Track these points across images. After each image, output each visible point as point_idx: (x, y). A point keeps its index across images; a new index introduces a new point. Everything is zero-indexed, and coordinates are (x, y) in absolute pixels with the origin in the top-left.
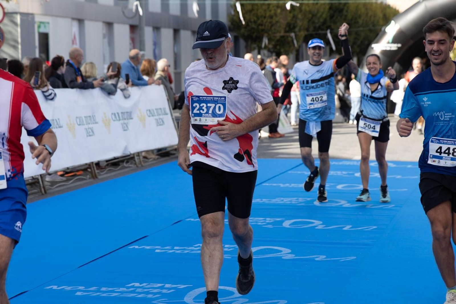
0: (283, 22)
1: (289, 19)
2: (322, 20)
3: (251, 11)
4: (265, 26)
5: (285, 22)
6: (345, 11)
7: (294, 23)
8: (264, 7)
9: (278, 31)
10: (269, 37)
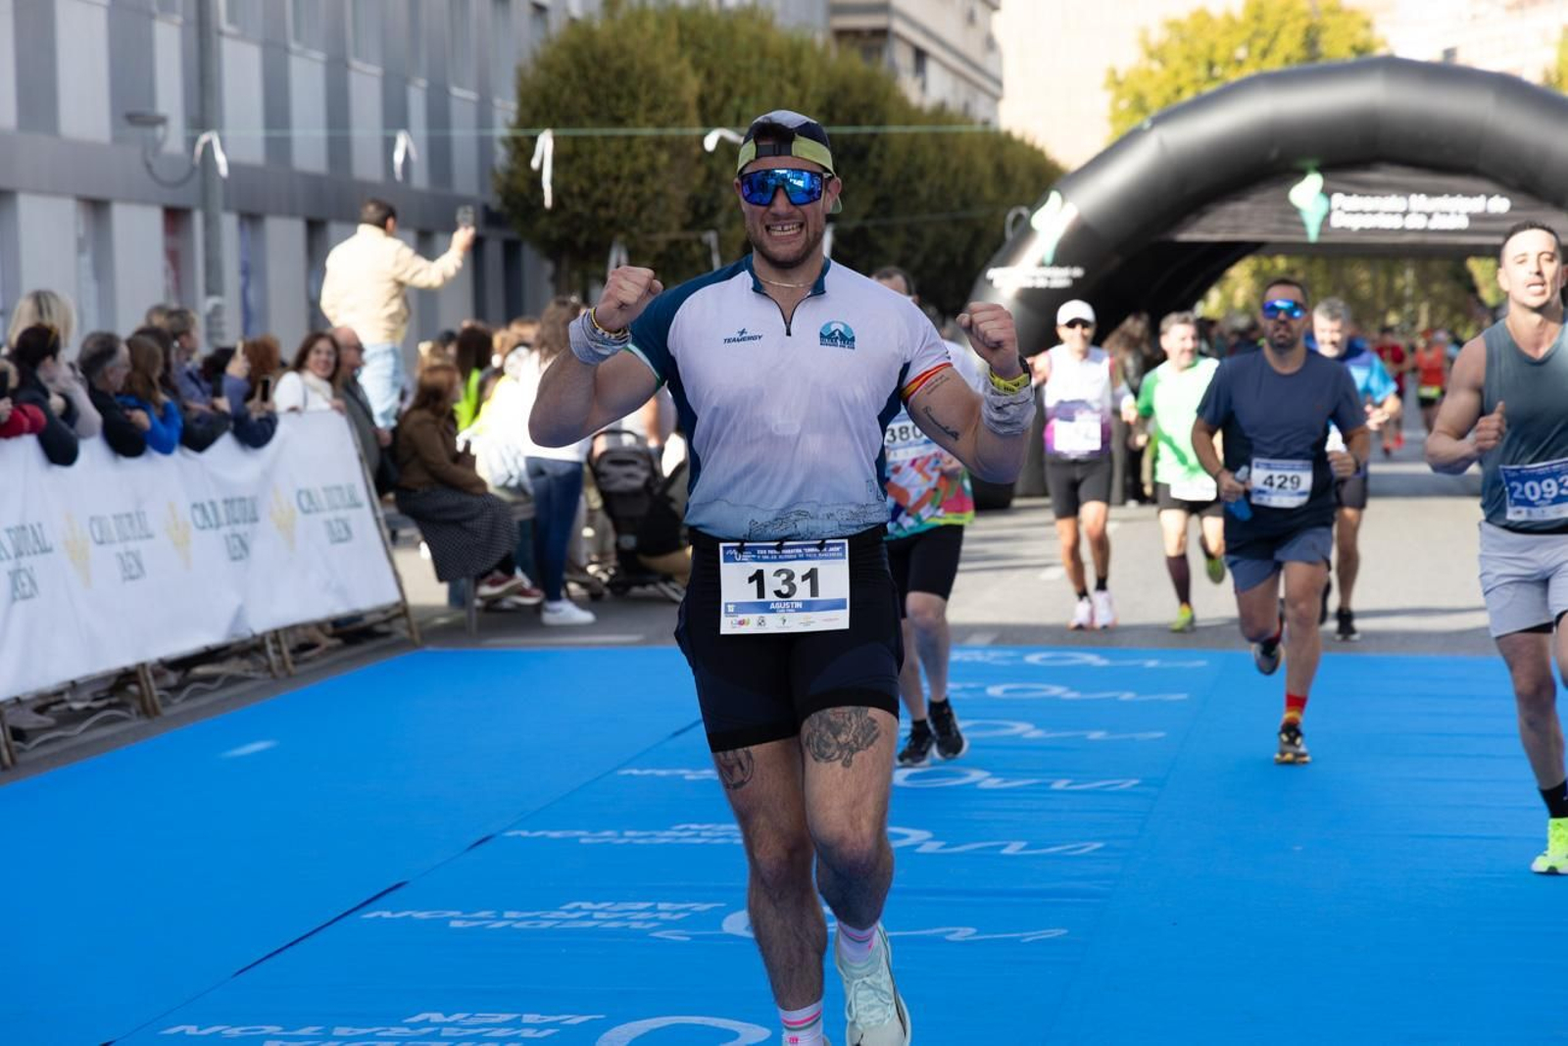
0: (678, 195)
1: (697, 181)
4: (618, 206)
5: (683, 195)
6: (872, 155)
7: (713, 199)
8: (613, 147)
9: (660, 224)
10: (631, 244)
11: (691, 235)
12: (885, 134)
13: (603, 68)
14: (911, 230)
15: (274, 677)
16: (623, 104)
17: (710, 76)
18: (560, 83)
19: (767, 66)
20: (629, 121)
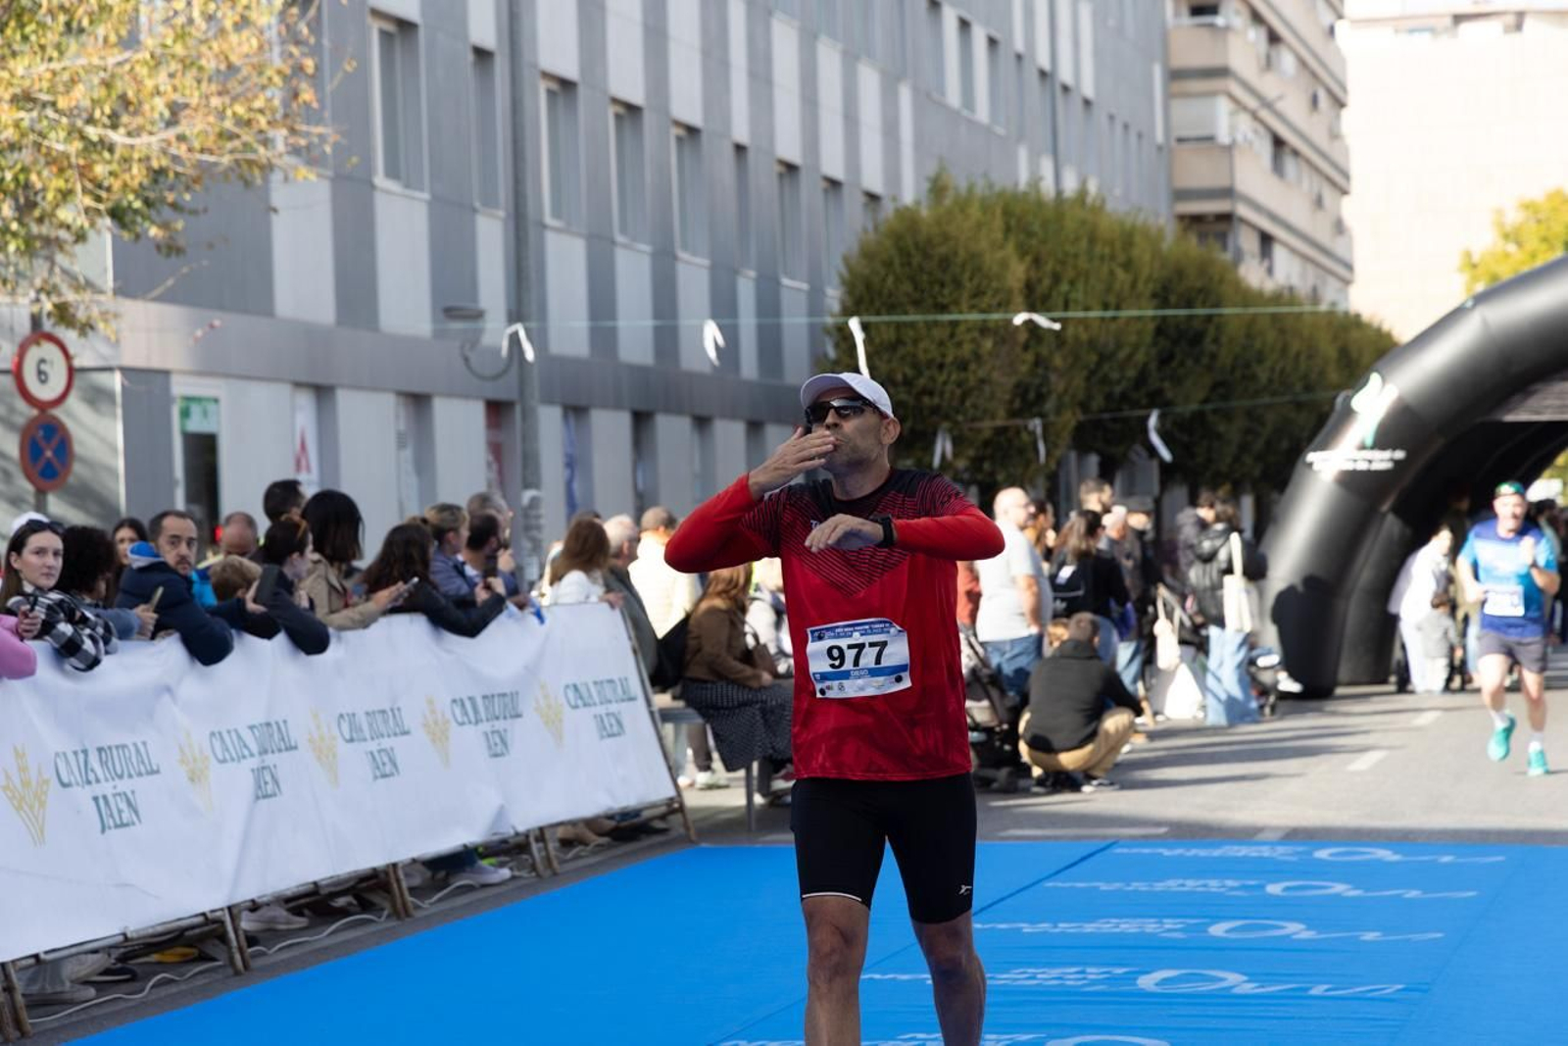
0: (1002, 379)
1: (1024, 368)
2: (1131, 373)
3: (894, 346)
4: (942, 394)
5: (1009, 382)
6: (1208, 340)
7: (1041, 385)
8: (937, 333)
9: (985, 411)
10: (955, 433)
11: (1019, 422)
12: (1220, 315)
13: (927, 256)
14: (1250, 414)
15: (538, 876)
16: (946, 291)
17: (1037, 262)
18: (883, 272)
19: (1098, 249)
20: (952, 308)
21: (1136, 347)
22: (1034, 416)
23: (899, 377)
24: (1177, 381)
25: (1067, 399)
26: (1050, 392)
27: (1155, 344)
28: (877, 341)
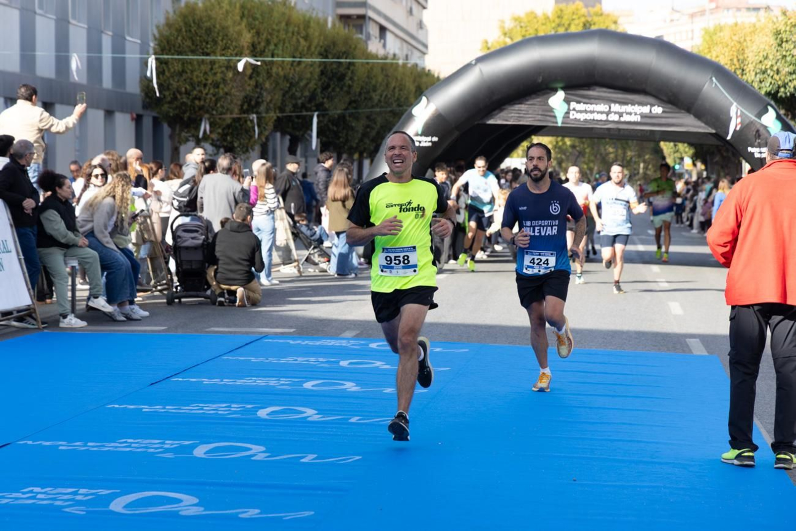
0: (238, 95)
1: (248, 88)
2: (307, 94)
4: (205, 101)
5: (243, 94)
6: (347, 78)
7: (258, 97)
8: (203, 67)
9: (228, 109)
10: (212, 120)
11: (245, 115)
13: (199, 27)
14: (368, 117)
16: (209, 46)
17: (258, 33)
18: (176, 34)
19: (291, 29)
20: (212, 54)
21: (310, 80)
22: (253, 113)
23: (183, 89)
24: (330, 98)
25: (271, 105)
26: (263, 101)
27: (320, 79)
28: (172, 70)
